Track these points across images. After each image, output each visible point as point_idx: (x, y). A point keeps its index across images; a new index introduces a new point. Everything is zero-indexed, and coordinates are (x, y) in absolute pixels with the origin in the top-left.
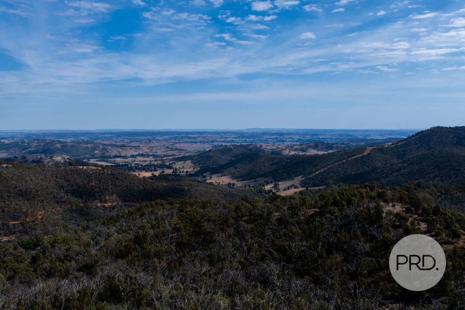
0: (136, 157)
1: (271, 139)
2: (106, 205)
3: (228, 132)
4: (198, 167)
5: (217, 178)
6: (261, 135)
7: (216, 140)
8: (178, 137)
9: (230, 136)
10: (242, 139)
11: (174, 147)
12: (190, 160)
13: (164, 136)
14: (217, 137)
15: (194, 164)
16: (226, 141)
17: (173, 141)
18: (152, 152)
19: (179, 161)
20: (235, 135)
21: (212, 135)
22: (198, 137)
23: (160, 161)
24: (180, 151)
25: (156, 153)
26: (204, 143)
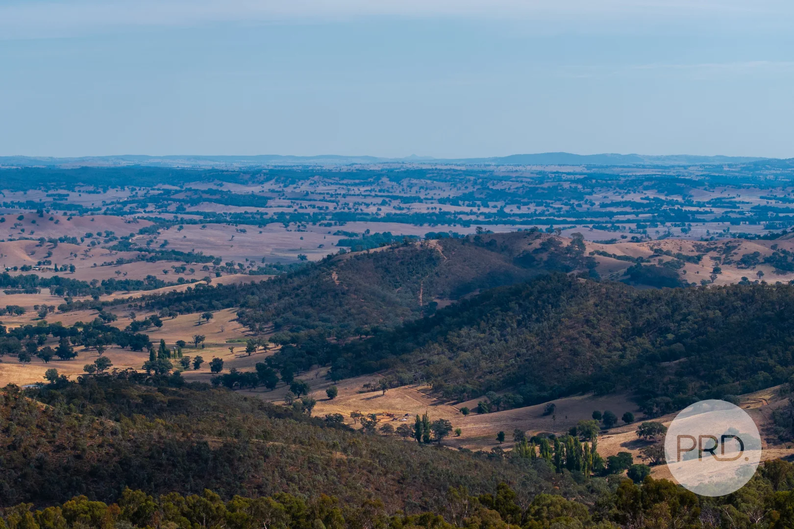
1: (628, 209)
3: (420, 173)
4: (271, 341)
5: (363, 396)
6: (580, 186)
7: (357, 209)
8: (174, 194)
9: (426, 191)
10: (488, 206)
11: (157, 242)
12: (231, 309)
13: (105, 192)
14: (365, 196)
15: (250, 327)
16: (408, 215)
17: (152, 212)
18: (49, 267)
19: (178, 313)
20: (456, 189)
21: (342, 186)
22: (269, 195)
23: (87, 308)
24: (185, 263)
25: (68, 272)
26: (298, 224)
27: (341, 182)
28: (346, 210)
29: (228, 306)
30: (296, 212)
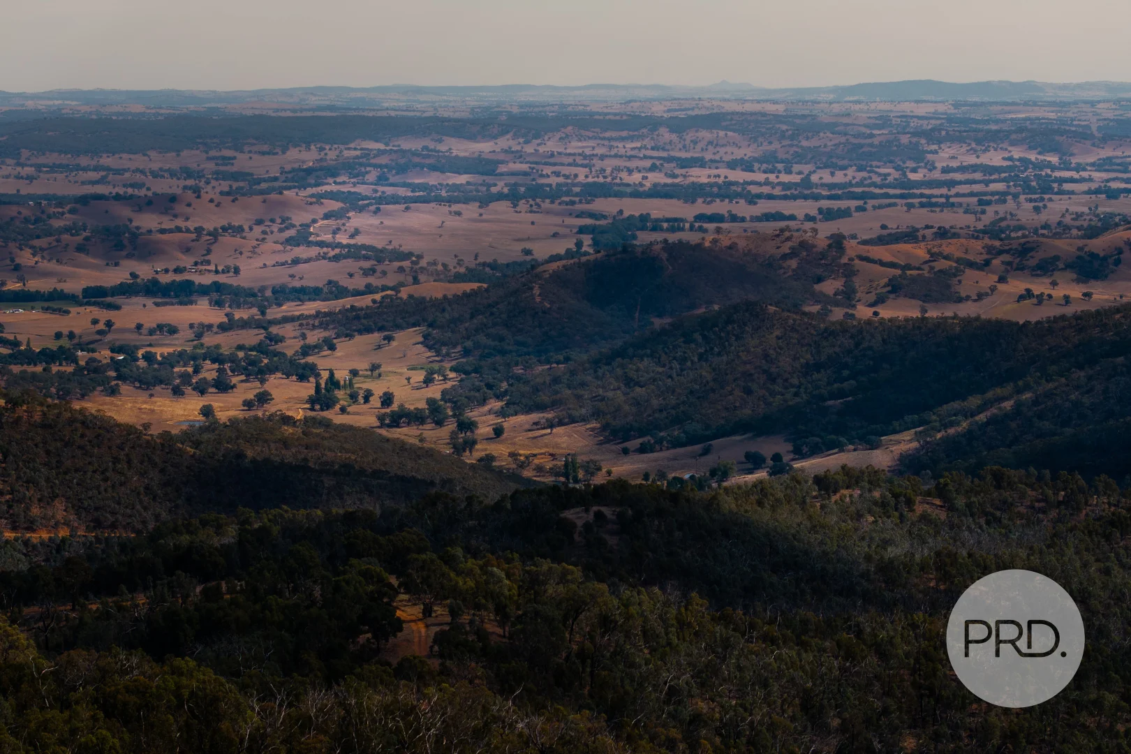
0: (117, 300)
1: (978, 176)
2: (34, 537)
3: (715, 120)
4: (453, 369)
6: (923, 141)
7: (616, 178)
8: (375, 156)
9: (715, 148)
10: (790, 173)
11: (346, 230)
12: (418, 328)
13: (284, 153)
14: (630, 158)
15: (436, 352)
16: (682, 186)
17: (344, 183)
18: (208, 268)
19: (356, 333)
20: (756, 145)
21: (602, 142)
22: (502, 157)
23: (250, 327)
24: (376, 263)
25: (231, 274)
26: (531, 202)
27: (601, 135)
28: (601, 180)
29: (414, 325)
30: (534, 183)
